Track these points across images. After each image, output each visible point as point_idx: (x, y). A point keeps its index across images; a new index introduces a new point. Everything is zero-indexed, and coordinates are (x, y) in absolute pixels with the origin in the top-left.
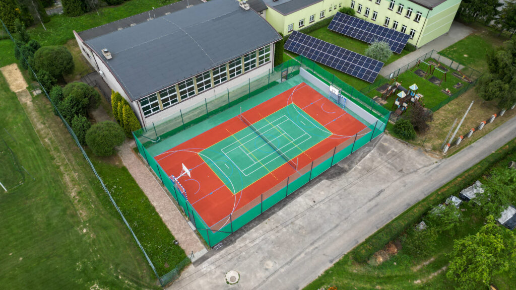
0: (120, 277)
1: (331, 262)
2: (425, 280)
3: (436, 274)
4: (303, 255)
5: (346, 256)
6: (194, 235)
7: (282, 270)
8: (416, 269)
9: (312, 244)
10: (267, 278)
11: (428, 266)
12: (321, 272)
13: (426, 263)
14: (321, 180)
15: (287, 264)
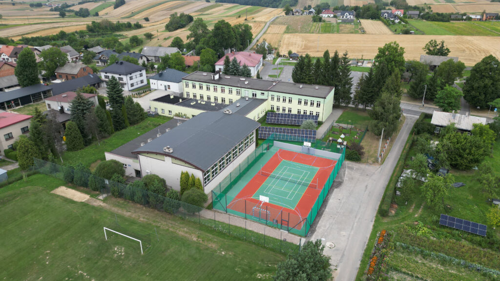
0: (270, 265)
1: (372, 221)
2: (419, 214)
3: (421, 210)
4: (356, 224)
5: (377, 216)
6: (290, 235)
7: (352, 233)
8: (411, 211)
9: (356, 217)
10: (348, 239)
11: (415, 208)
12: (371, 227)
13: (413, 207)
14: (333, 190)
15: (352, 230)
